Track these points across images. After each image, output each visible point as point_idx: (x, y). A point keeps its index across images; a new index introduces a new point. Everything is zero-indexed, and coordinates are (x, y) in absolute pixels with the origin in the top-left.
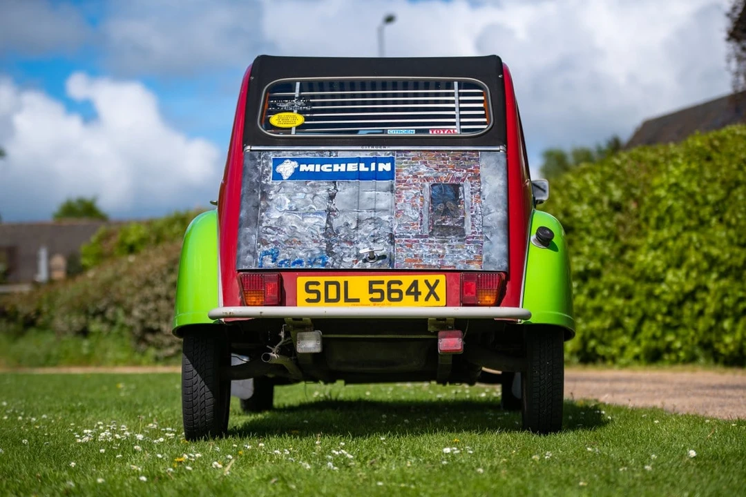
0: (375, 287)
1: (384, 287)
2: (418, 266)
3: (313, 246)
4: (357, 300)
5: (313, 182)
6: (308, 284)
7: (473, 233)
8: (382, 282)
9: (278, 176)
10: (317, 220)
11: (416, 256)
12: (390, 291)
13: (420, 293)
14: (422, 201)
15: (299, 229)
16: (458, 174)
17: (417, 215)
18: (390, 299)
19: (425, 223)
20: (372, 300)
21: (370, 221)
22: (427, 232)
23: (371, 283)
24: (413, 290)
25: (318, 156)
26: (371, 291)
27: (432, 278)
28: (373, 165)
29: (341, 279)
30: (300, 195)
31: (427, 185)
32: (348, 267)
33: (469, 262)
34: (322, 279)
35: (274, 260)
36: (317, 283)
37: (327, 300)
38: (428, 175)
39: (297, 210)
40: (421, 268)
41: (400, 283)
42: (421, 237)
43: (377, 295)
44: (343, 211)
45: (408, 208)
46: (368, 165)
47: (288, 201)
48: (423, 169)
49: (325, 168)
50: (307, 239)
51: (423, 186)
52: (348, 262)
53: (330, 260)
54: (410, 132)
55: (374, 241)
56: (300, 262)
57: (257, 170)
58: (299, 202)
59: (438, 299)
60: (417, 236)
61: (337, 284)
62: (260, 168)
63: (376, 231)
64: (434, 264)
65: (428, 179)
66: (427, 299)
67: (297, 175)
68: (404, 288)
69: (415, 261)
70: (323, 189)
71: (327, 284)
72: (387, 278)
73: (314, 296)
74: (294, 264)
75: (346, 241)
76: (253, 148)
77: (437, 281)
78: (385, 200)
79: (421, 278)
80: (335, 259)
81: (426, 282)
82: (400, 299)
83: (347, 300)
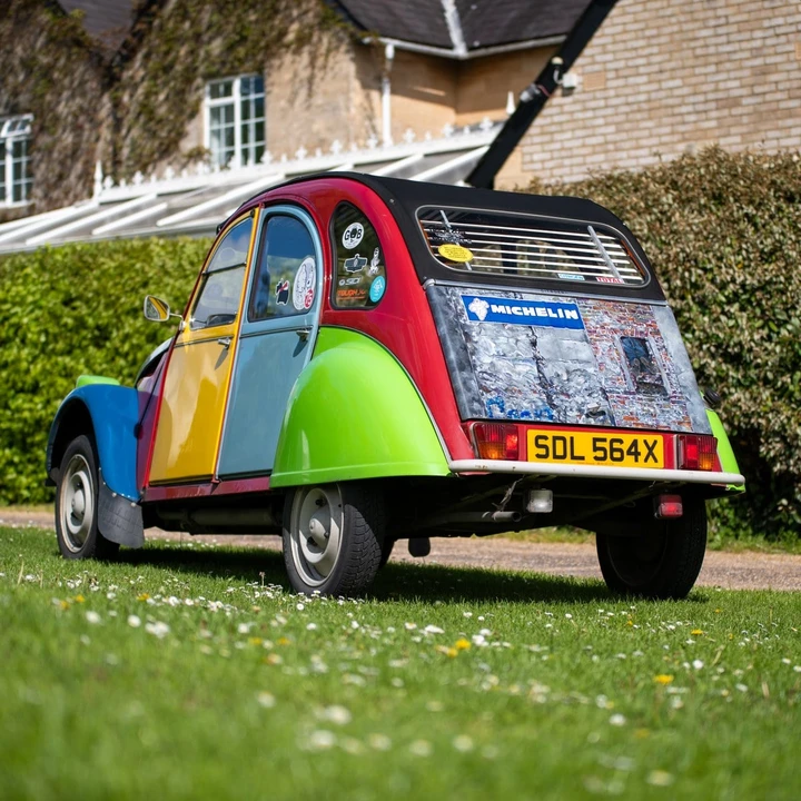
0: (599, 444)
1: (606, 445)
2: (637, 424)
3: (534, 397)
4: (582, 458)
5: (509, 325)
6: (538, 438)
7: (674, 392)
8: (604, 440)
9: (473, 316)
10: (528, 368)
11: (631, 413)
12: (613, 450)
13: (639, 454)
14: (618, 354)
15: (515, 377)
16: (641, 328)
17: (618, 370)
18: (613, 459)
19: (628, 378)
20: (596, 458)
21: (578, 373)
22: (633, 389)
23: (595, 440)
24: (633, 450)
25: (504, 297)
26: (595, 449)
27: (651, 438)
28: (560, 311)
29: (567, 434)
30: (502, 340)
31: (617, 337)
32: (574, 421)
33: (680, 423)
34: (550, 434)
35: (502, 410)
36: (546, 438)
37: (555, 457)
38: (613, 327)
39: (504, 355)
40: (640, 427)
41: (621, 441)
42: (630, 393)
43: (600, 454)
44: (549, 360)
45: (608, 361)
46: (555, 311)
47: (493, 345)
48: (607, 320)
49: (515, 310)
50: (526, 389)
51: (614, 339)
52: (572, 417)
53: (554, 413)
54: (579, 277)
55: (590, 395)
56: (527, 414)
57: (450, 307)
58: (504, 346)
59: (656, 461)
60: (625, 392)
61: (563, 439)
62: (452, 305)
63: (587, 384)
64: (650, 423)
65: (615, 331)
66: (646, 460)
67: (491, 316)
68: (625, 447)
69: (633, 419)
70: (523, 334)
71: (555, 438)
72: (609, 436)
73: (543, 451)
74: (523, 415)
75: (562, 393)
76: (438, 282)
77: (655, 442)
78: (585, 352)
79: (640, 438)
80: (559, 412)
81: (645, 442)
82: (621, 459)
83: (573, 457)
